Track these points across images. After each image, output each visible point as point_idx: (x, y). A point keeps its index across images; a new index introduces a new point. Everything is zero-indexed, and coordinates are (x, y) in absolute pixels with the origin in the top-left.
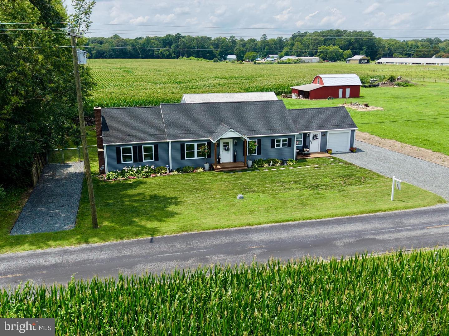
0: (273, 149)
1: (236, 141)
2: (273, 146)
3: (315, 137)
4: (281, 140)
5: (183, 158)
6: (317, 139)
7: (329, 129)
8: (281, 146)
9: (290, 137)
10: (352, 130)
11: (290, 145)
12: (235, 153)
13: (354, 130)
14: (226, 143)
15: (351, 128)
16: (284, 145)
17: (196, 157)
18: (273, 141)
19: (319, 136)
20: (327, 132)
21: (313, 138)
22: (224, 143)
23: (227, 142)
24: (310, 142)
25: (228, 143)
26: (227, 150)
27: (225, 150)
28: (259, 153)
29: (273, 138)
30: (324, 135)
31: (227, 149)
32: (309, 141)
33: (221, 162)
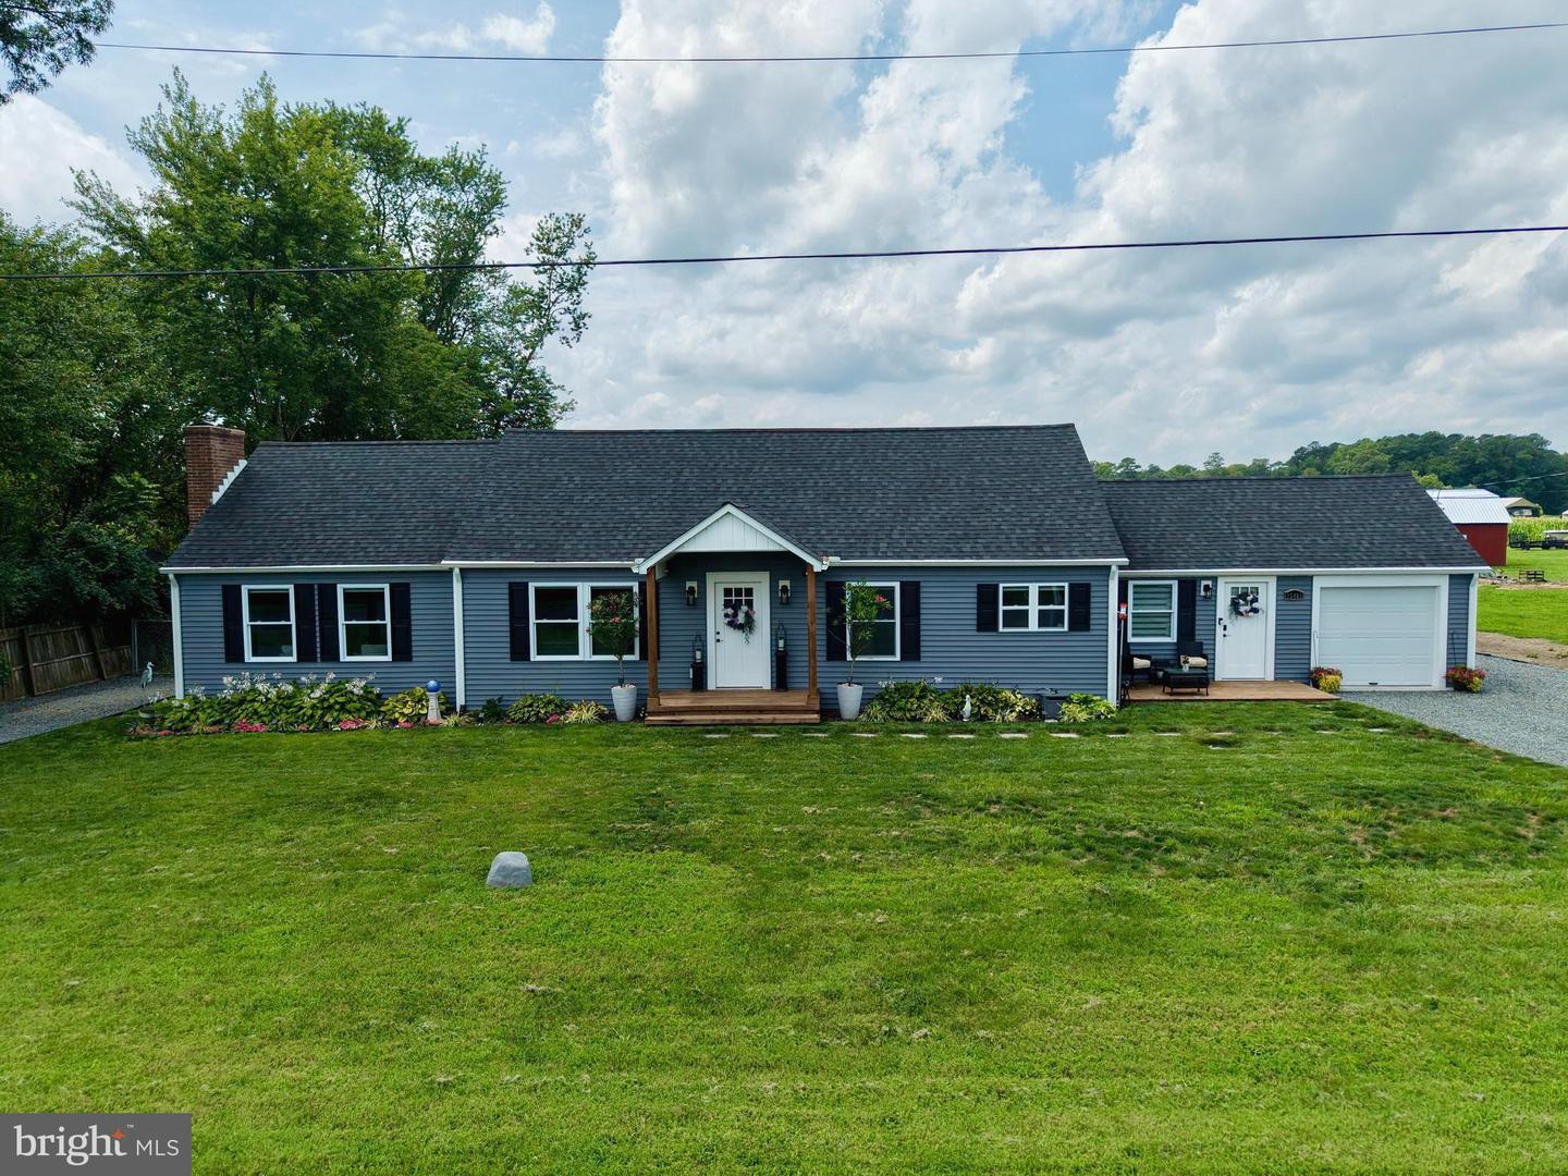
0: (987, 637)
1: (787, 583)
2: (986, 622)
3: (1243, 602)
4: (1034, 590)
5: (519, 651)
6: (1255, 611)
7: (1318, 565)
8: (1033, 625)
9: (1080, 579)
10: (1452, 577)
11: (1081, 621)
12: (781, 643)
13: (1469, 577)
14: (738, 592)
15: (1451, 565)
16: (1044, 618)
17: (585, 651)
18: (986, 596)
19: (1268, 597)
20: (1310, 578)
21: (1235, 605)
22: (728, 592)
23: (743, 586)
24: (1219, 629)
25: (749, 592)
26: (740, 627)
27: (732, 624)
28: (912, 651)
29: (987, 580)
30: (1295, 594)
31: (741, 619)
32: (1213, 621)
33: (711, 686)
